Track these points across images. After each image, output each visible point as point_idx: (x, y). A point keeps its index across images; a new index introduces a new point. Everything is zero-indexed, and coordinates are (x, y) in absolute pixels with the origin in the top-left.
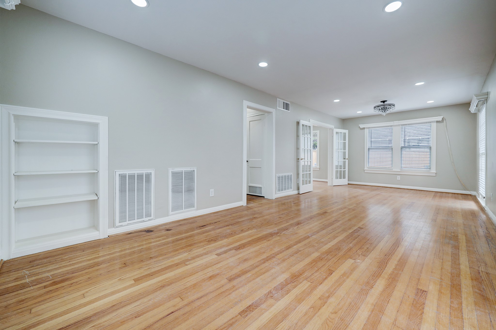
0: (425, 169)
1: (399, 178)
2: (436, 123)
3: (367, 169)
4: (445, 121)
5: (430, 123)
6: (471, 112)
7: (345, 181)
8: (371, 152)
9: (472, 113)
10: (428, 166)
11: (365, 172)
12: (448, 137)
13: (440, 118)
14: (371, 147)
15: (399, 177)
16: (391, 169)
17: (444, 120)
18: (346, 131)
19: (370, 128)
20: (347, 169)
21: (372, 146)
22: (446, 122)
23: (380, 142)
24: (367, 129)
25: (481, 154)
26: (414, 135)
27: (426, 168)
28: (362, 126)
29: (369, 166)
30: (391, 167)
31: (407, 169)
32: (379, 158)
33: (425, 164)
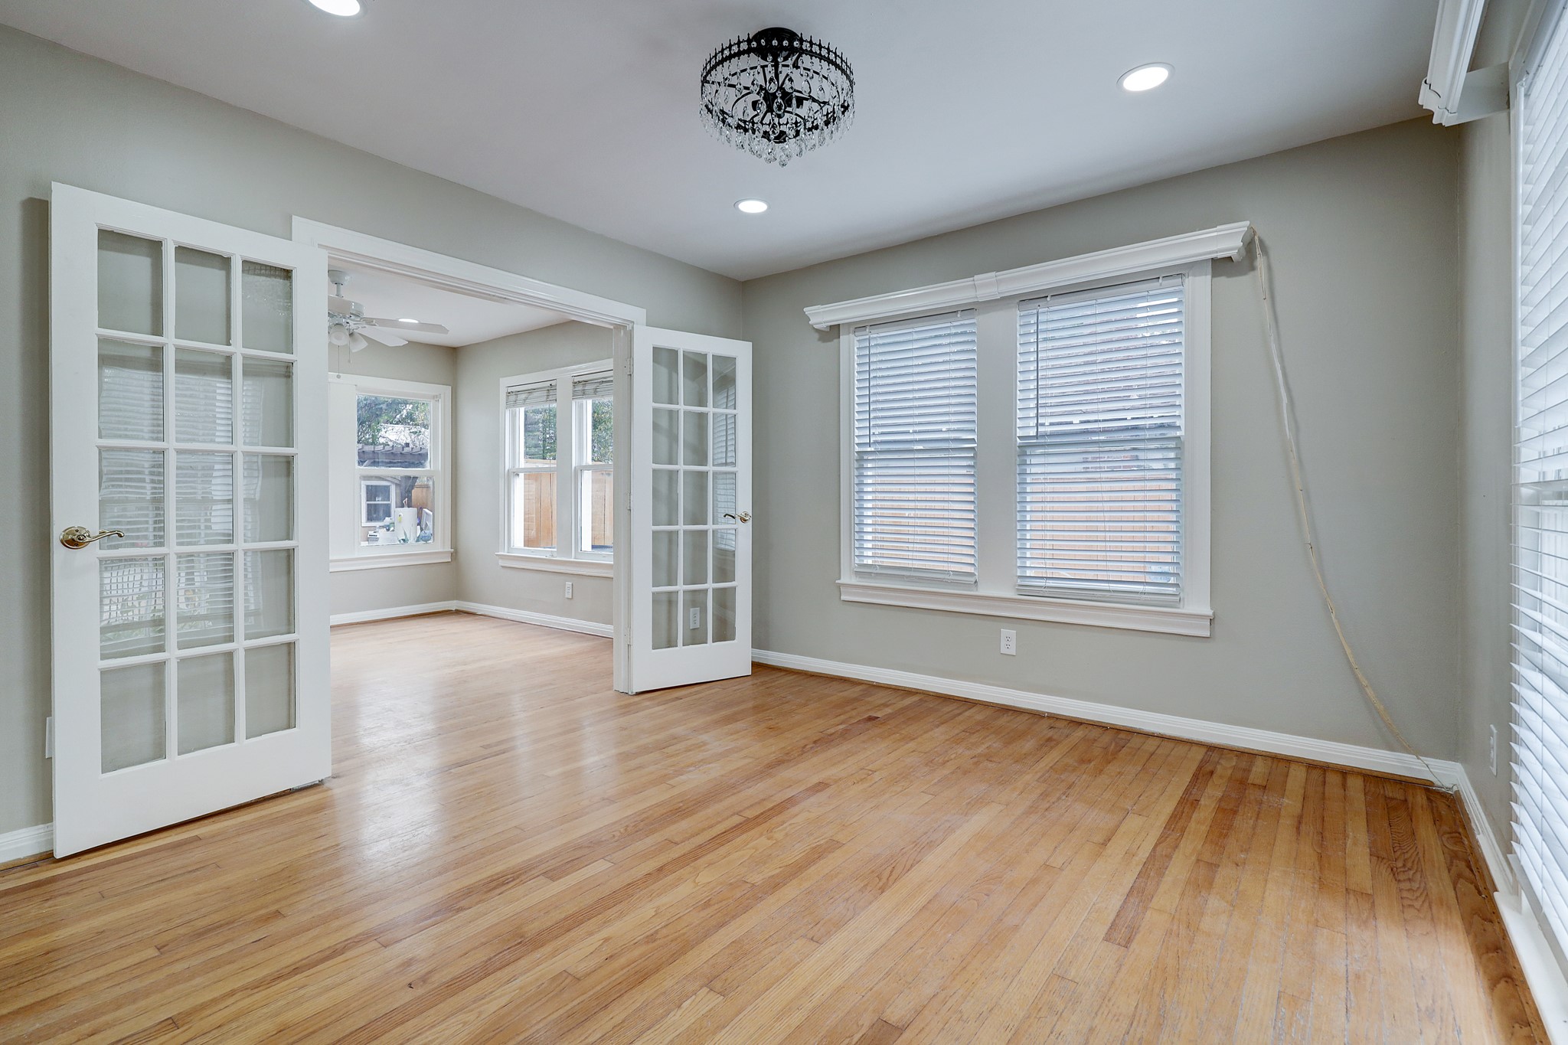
0: (1148, 588)
1: (1008, 641)
2: (1209, 277)
3: (855, 582)
4: (1260, 262)
5: (1178, 280)
6: (1435, 121)
8: (870, 472)
9: (1446, 124)
10: (1166, 568)
11: (841, 598)
12: (1283, 368)
13: (1226, 240)
14: (871, 443)
15: (1008, 639)
16: (971, 585)
17: (1258, 251)
18: (741, 351)
19: (866, 325)
20: (743, 581)
21: (874, 439)
22: (1269, 268)
23: (917, 412)
24: (852, 336)
25: (1525, 492)
26: (1086, 364)
27: (1158, 579)
28: (821, 315)
29: (865, 561)
30: (971, 570)
31: (1051, 583)
32: (911, 513)
33: (1149, 557)
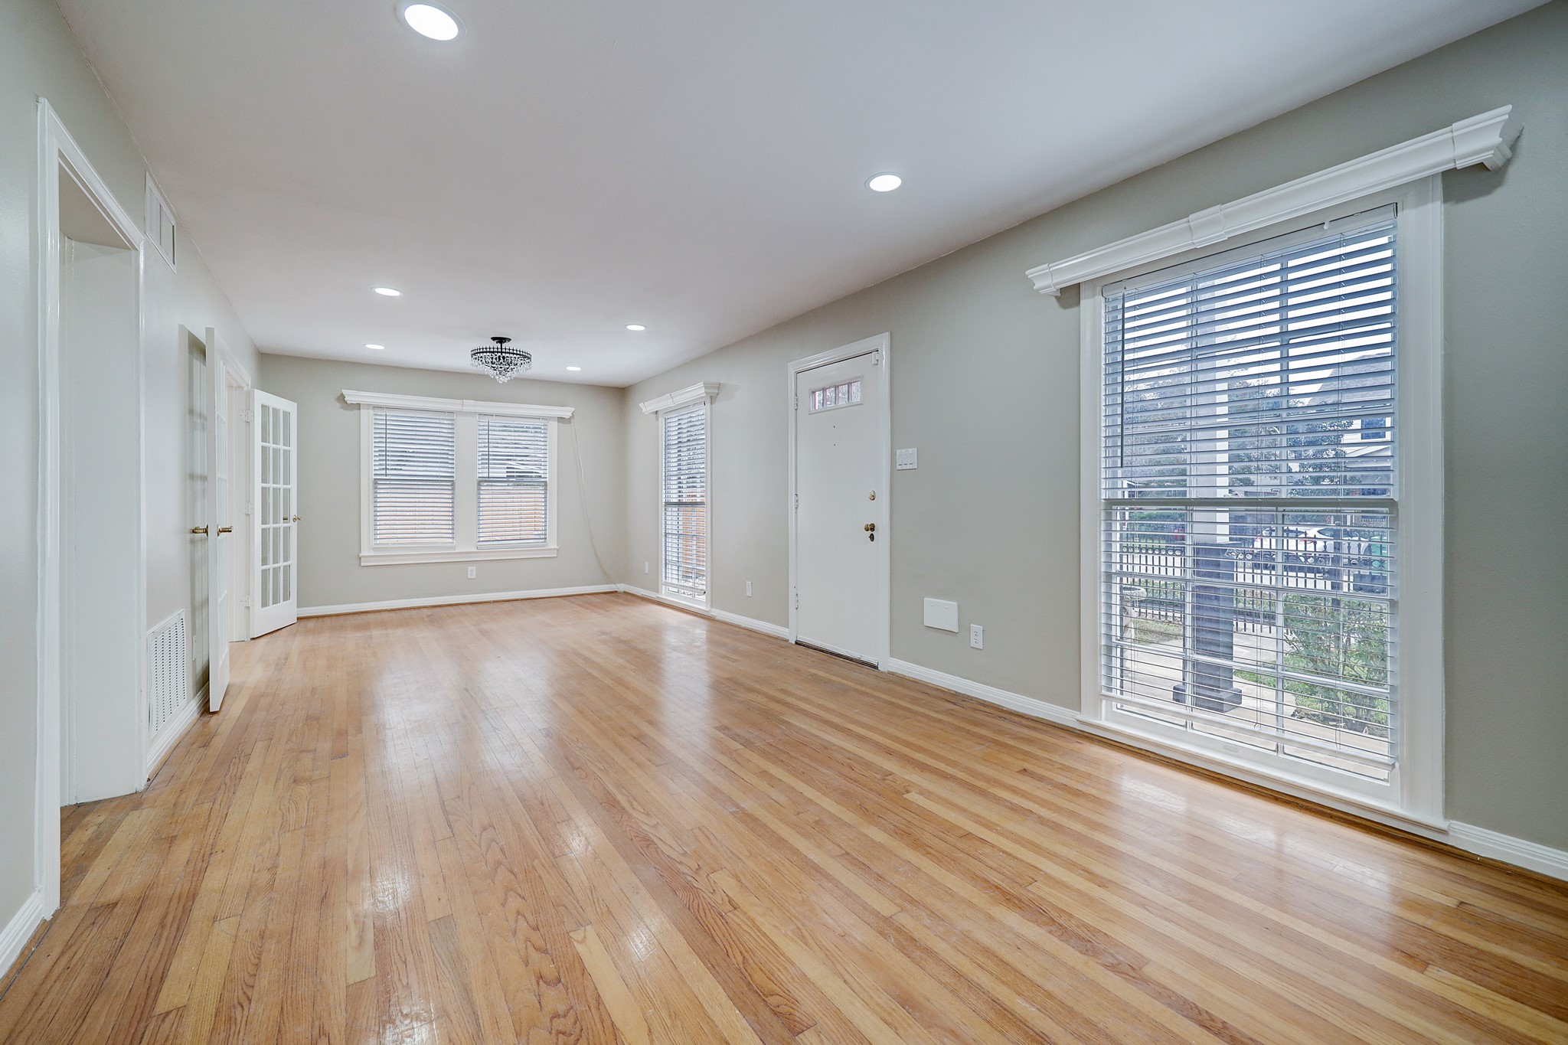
0: (534, 541)
1: (472, 571)
2: (558, 423)
3: (372, 554)
4: (574, 422)
5: (546, 421)
7: (286, 612)
8: (382, 491)
10: (540, 533)
11: (362, 565)
13: (566, 412)
14: (386, 475)
16: (451, 548)
17: (576, 419)
18: (291, 406)
19: (381, 407)
20: (293, 561)
21: (388, 472)
23: (416, 459)
24: (370, 411)
27: (537, 537)
28: (351, 396)
29: (378, 541)
30: (451, 540)
32: (411, 513)
